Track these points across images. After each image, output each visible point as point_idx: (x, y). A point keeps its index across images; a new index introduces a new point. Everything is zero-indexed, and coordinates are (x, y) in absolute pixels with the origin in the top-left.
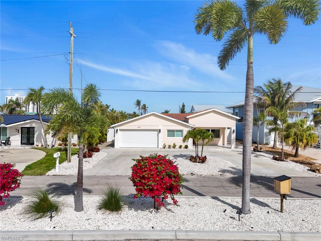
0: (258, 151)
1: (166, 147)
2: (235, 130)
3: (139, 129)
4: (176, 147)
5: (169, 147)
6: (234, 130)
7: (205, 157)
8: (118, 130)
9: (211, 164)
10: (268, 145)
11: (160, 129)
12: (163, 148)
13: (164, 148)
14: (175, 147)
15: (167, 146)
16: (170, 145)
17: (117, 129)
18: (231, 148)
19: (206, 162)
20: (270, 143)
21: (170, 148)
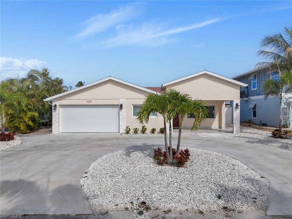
0: (281, 138)
1: (130, 132)
2: (239, 104)
3: (90, 103)
4: (146, 132)
5: (135, 131)
6: (237, 104)
7: (187, 151)
8: (58, 106)
9: (199, 171)
10: (287, 127)
11: (121, 105)
12: (126, 133)
13: (128, 132)
14: (145, 130)
15: (132, 131)
16: (136, 129)
17: (56, 105)
18: (232, 132)
19: (188, 163)
20: (289, 125)
21: (137, 133)
